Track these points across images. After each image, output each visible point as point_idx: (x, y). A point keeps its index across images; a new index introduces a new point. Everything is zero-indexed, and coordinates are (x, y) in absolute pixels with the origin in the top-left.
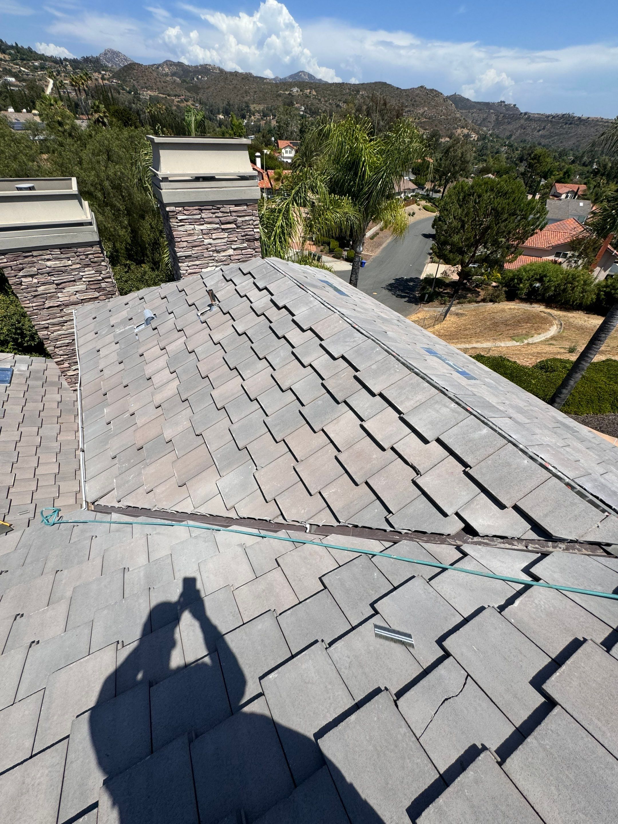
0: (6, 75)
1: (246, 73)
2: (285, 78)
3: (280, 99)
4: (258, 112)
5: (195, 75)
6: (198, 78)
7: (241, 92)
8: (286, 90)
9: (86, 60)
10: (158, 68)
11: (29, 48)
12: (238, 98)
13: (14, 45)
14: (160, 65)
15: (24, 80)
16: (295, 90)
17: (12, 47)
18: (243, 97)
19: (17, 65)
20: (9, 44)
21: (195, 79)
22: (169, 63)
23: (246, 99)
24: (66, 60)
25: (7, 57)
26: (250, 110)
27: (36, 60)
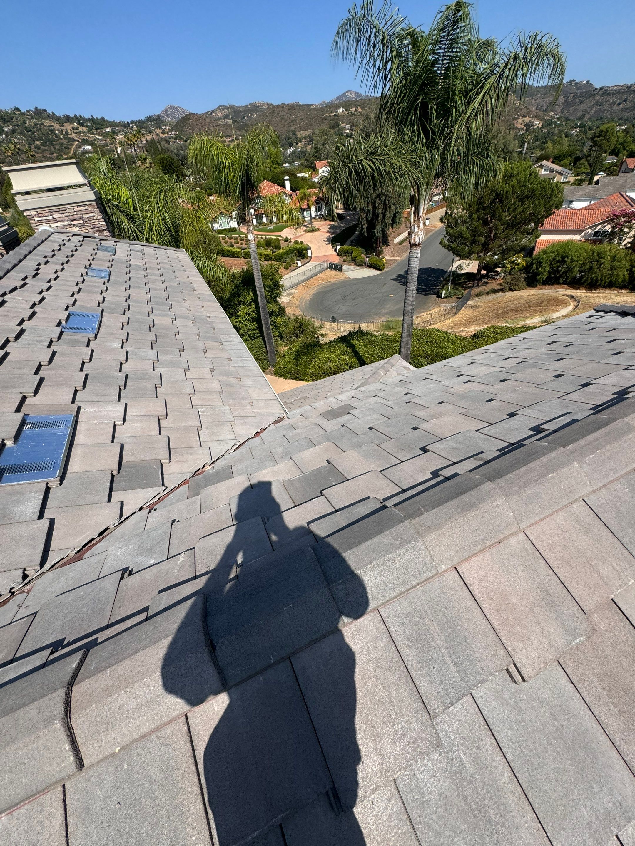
0: (84, 145)
1: (293, 104)
2: (332, 101)
3: (326, 122)
4: (305, 138)
5: (245, 114)
6: (248, 117)
7: (288, 122)
8: (332, 112)
9: (149, 119)
10: (211, 114)
11: (102, 118)
12: (285, 128)
13: (91, 117)
14: (213, 111)
16: (340, 110)
17: (89, 120)
18: (290, 127)
19: (93, 134)
20: (87, 117)
21: (246, 118)
22: (222, 108)
23: (293, 128)
24: (132, 122)
25: (85, 129)
26: (297, 138)
27: (107, 128)
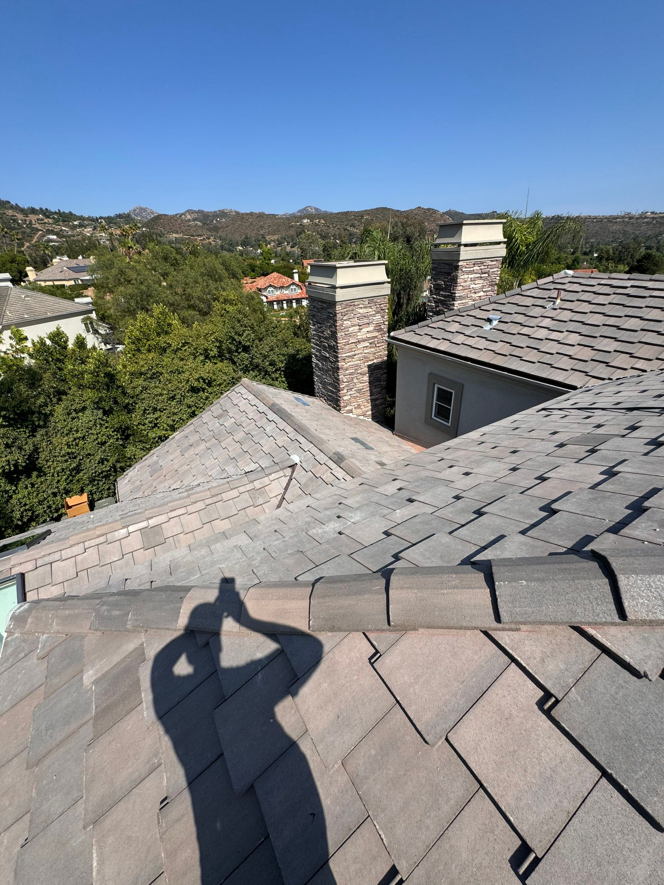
0: (49, 234)
1: (260, 213)
2: (294, 213)
3: (292, 229)
4: (274, 241)
5: (214, 218)
6: (216, 221)
7: (257, 227)
8: (297, 222)
9: (120, 216)
10: (181, 216)
11: (70, 212)
12: (254, 232)
13: (57, 211)
14: (182, 214)
15: (64, 237)
16: (305, 221)
17: (56, 213)
18: (259, 231)
19: (60, 225)
20: (53, 211)
21: (214, 221)
22: (190, 212)
23: (262, 232)
24: (101, 218)
25: (51, 221)
26: (266, 241)
27: (75, 221)
